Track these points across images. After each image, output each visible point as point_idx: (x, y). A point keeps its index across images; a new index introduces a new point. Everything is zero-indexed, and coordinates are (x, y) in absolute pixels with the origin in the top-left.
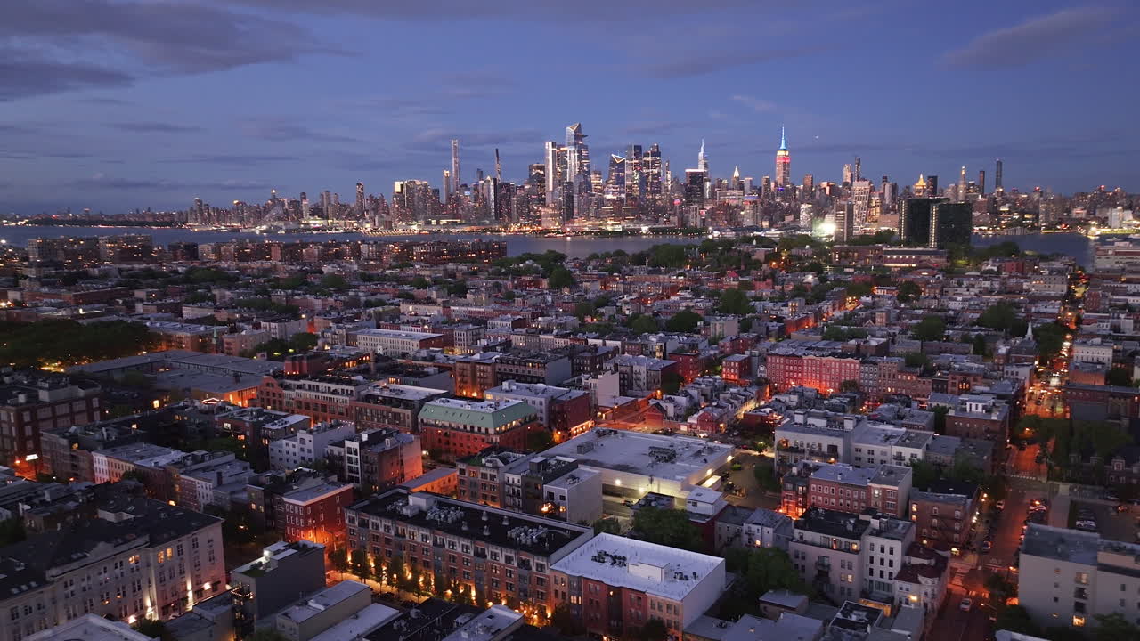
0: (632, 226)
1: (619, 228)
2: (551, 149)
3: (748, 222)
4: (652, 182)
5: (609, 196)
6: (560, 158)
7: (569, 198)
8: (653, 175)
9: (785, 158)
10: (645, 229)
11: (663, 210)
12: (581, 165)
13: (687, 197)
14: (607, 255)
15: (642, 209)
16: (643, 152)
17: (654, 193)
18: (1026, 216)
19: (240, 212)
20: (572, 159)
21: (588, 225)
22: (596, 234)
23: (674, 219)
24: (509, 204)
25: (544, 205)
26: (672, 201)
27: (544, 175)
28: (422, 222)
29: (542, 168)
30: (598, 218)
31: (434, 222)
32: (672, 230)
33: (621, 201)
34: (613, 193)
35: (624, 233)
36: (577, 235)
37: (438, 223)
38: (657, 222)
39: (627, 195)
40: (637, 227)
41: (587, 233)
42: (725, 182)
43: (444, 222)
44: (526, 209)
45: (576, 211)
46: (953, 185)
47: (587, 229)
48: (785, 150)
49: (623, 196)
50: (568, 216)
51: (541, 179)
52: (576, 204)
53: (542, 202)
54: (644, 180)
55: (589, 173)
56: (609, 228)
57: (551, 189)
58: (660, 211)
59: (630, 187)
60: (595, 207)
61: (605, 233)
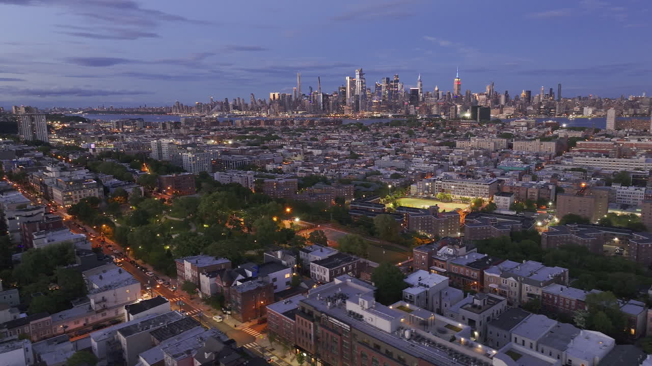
0: (385, 114)
1: (379, 115)
2: (349, 80)
3: (435, 113)
4: (394, 95)
5: (375, 101)
6: (353, 84)
7: (357, 102)
8: (395, 91)
9: (458, 82)
10: (390, 115)
11: (399, 107)
12: (362, 88)
13: (410, 100)
14: (377, 123)
15: (390, 107)
16: (390, 80)
17: (395, 99)
18: (552, 110)
19: (199, 107)
20: (358, 84)
21: (366, 114)
22: (370, 117)
23: (403, 111)
24: (328, 104)
25: (345, 105)
26: (404, 103)
27: (345, 91)
28: (290, 112)
29: (345, 88)
30: (370, 110)
31: (295, 112)
32: (402, 116)
33: (380, 103)
34: (377, 100)
35: (382, 117)
36: (361, 118)
37: (297, 113)
38: (396, 112)
39: (383, 100)
40: (387, 115)
41: (365, 117)
42: (430, 93)
43: (300, 112)
44: (338, 107)
45: (360, 108)
46: (538, 95)
47: (365, 116)
48: (458, 78)
49: (381, 101)
50: (357, 110)
51: (344, 93)
52: (360, 105)
53: (344, 103)
54: (390, 94)
55: (365, 90)
56: (375, 115)
57: (349, 98)
58: (397, 107)
59: (384, 96)
60: (369, 106)
61: (373, 117)
